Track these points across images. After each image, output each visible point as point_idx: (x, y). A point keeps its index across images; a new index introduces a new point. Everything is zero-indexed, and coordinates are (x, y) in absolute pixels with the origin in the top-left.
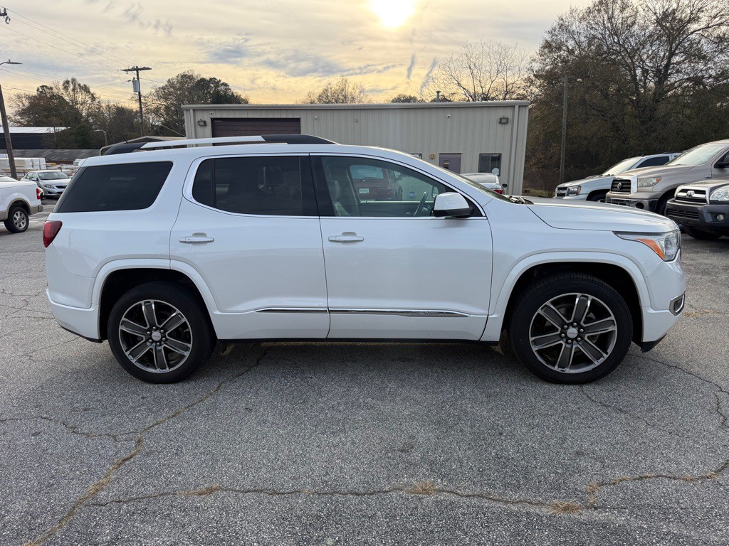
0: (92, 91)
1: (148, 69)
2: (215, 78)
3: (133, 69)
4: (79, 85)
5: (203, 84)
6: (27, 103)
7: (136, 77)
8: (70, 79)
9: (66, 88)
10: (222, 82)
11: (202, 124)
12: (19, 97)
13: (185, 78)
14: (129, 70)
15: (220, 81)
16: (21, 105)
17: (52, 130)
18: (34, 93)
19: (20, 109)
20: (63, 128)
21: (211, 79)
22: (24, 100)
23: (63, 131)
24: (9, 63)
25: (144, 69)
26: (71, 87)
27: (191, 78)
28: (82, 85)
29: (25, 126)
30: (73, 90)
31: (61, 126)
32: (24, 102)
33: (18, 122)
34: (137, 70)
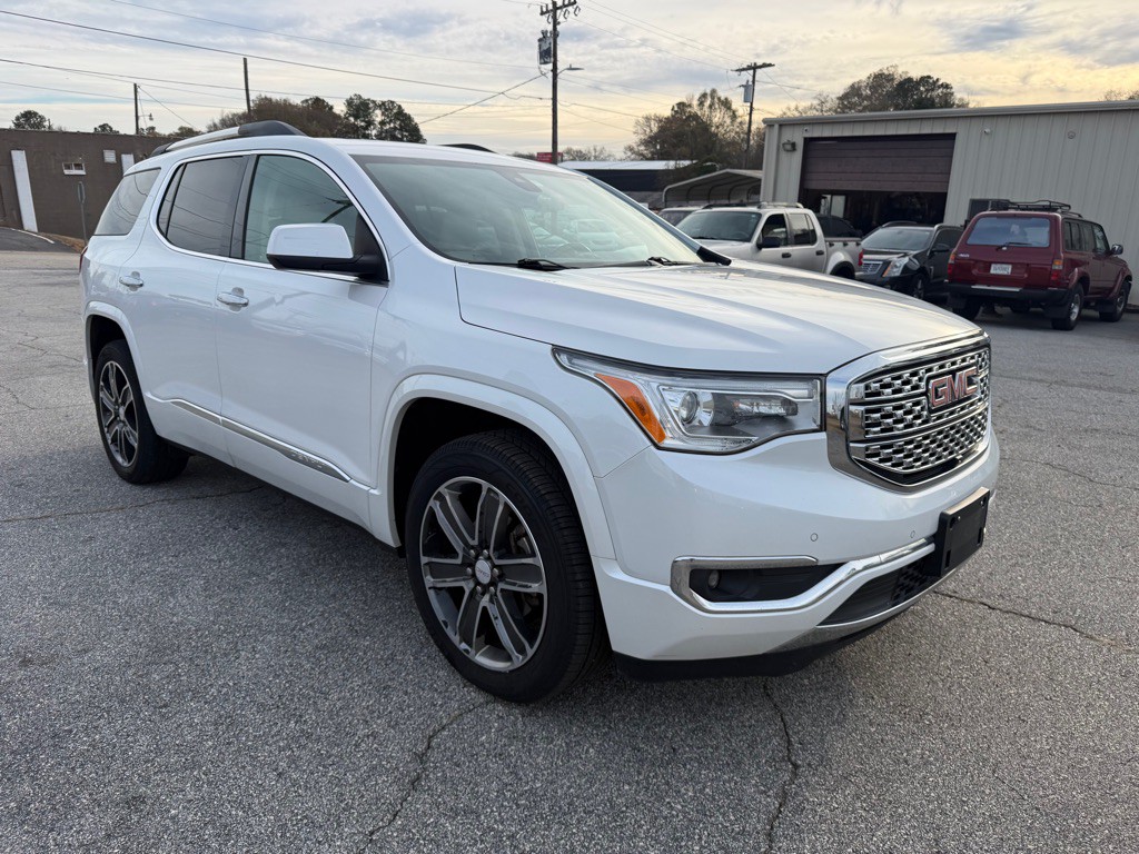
0: (734, 107)
1: (770, 65)
2: (929, 77)
3: (749, 68)
4: (719, 99)
5: (907, 86)
6: (655, 128)
7: (751, 79)
8: (708, 92)
9: (701, 104)
10: (940, 83)
11: (789, 147)
12: (648, 119)
13: (880, 79)
14: (744, 69)
15: (938, 80)
16: (648, 130)
17: (671, 164)
18: (667, 113)
19: (646, 137)
20: (687, 163)
21: (922, 78)
22: (652, 122)
23: (685, 168)
24: (571, 69)
25: (764, 65)
26: (708, 103)
27: (890, 78)
28: (723, 98)
29: (647, 159)
30: (710, 107)
31: (684, 158)
32: (652, 126)
33: (642, 155)
34: (754, 68)
